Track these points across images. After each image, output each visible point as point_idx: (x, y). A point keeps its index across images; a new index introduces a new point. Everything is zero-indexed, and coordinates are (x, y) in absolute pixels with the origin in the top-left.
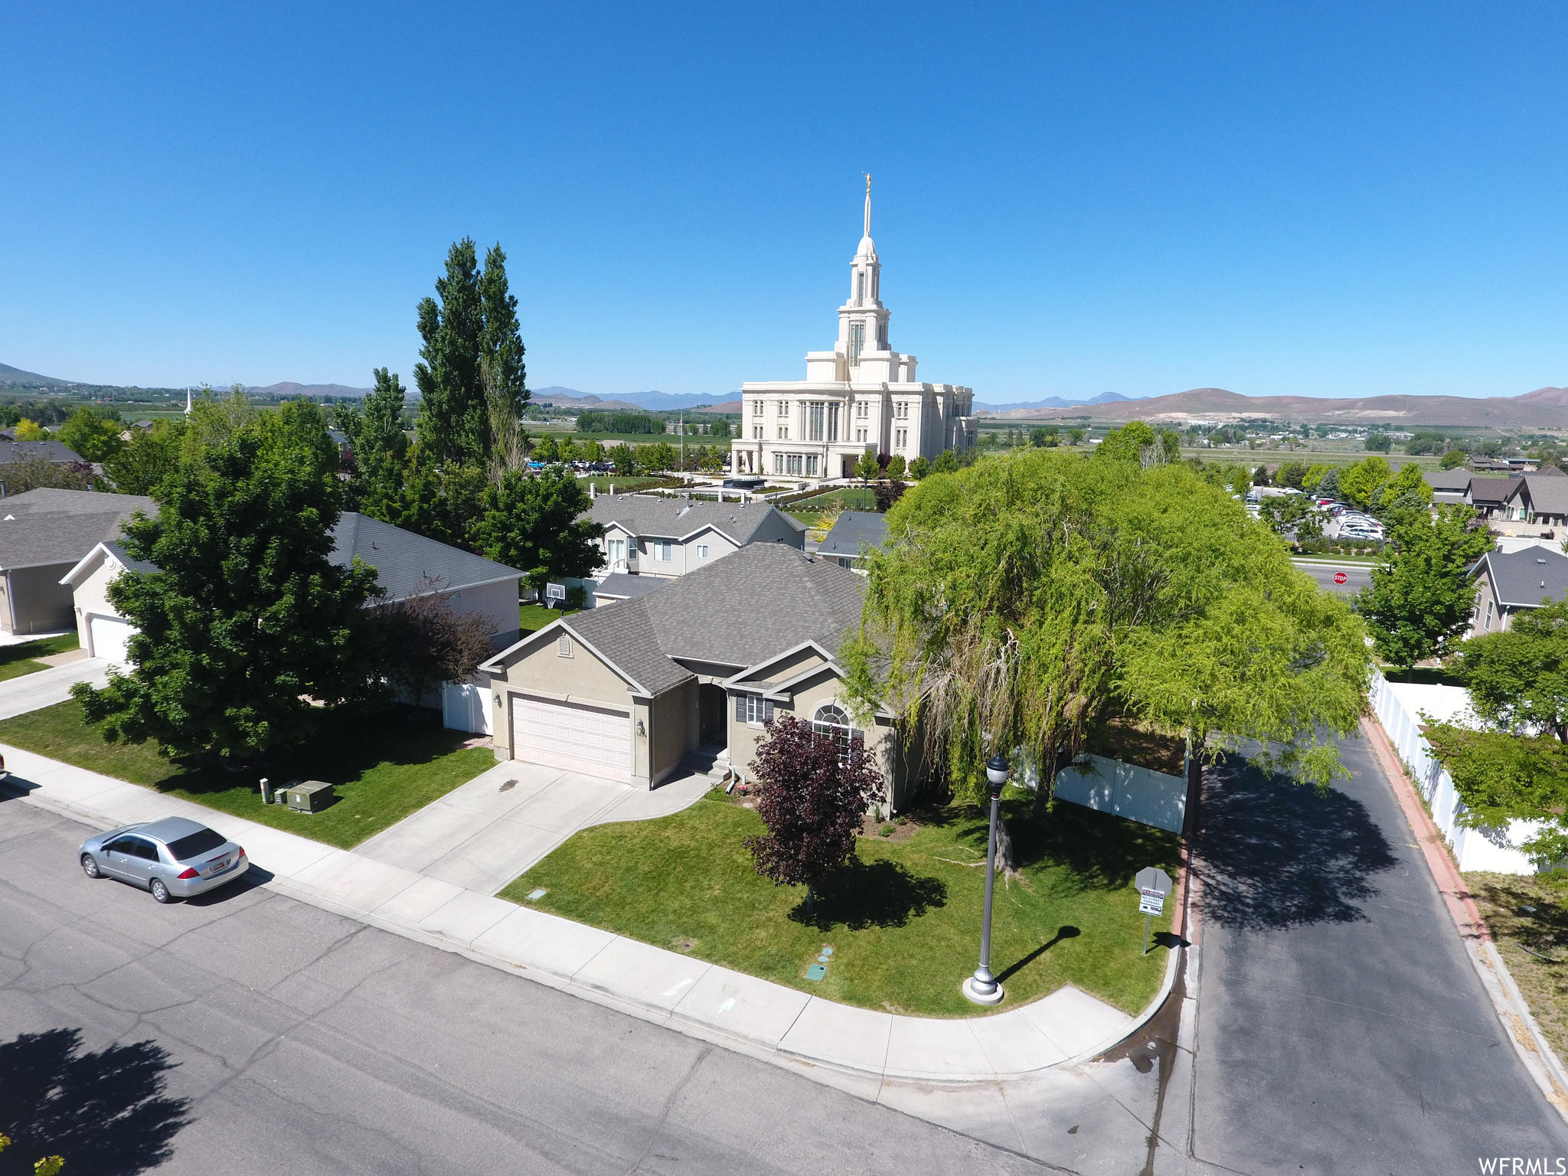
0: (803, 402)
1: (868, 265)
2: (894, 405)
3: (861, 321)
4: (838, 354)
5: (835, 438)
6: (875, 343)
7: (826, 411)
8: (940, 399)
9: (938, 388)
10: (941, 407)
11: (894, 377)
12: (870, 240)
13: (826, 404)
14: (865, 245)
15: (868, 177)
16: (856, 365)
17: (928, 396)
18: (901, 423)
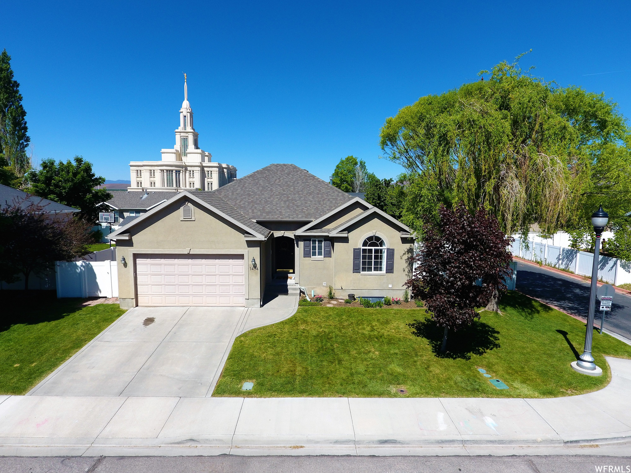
0: (162, 171)
1: (187, 112)
2: (206, 172)
3: (186, 136)
4: (176, 150)
5: (179, 186)
6: (193, 146)
7: (174, 174)
8: (225, 170)
9: (224, 165)
10: (226, 174)
11: (203, 160)
12: (188, 102)
13: (174, 171)
14: (186, 104)
15: (185, 75)
16: (185, 156)
17: (221, 169)
18: (209, 180)
